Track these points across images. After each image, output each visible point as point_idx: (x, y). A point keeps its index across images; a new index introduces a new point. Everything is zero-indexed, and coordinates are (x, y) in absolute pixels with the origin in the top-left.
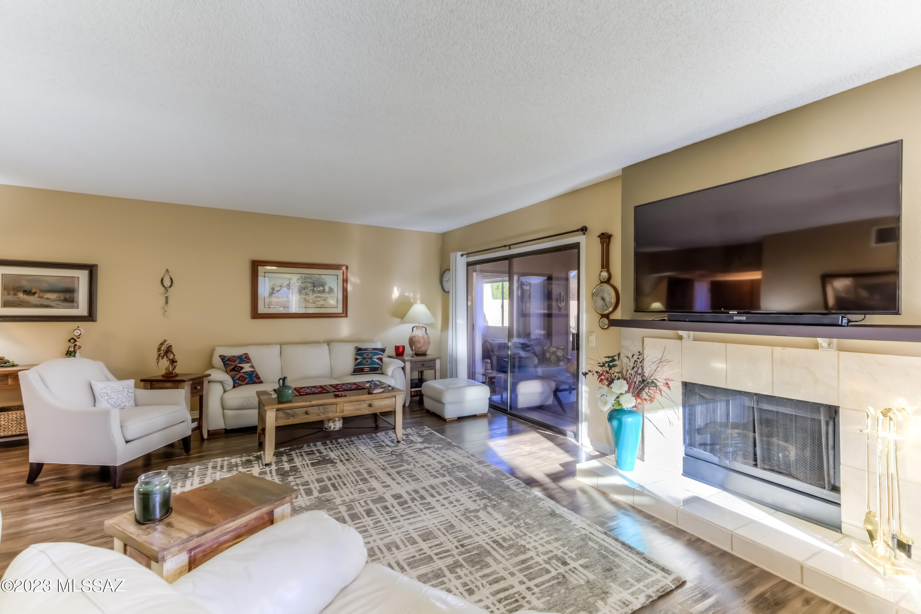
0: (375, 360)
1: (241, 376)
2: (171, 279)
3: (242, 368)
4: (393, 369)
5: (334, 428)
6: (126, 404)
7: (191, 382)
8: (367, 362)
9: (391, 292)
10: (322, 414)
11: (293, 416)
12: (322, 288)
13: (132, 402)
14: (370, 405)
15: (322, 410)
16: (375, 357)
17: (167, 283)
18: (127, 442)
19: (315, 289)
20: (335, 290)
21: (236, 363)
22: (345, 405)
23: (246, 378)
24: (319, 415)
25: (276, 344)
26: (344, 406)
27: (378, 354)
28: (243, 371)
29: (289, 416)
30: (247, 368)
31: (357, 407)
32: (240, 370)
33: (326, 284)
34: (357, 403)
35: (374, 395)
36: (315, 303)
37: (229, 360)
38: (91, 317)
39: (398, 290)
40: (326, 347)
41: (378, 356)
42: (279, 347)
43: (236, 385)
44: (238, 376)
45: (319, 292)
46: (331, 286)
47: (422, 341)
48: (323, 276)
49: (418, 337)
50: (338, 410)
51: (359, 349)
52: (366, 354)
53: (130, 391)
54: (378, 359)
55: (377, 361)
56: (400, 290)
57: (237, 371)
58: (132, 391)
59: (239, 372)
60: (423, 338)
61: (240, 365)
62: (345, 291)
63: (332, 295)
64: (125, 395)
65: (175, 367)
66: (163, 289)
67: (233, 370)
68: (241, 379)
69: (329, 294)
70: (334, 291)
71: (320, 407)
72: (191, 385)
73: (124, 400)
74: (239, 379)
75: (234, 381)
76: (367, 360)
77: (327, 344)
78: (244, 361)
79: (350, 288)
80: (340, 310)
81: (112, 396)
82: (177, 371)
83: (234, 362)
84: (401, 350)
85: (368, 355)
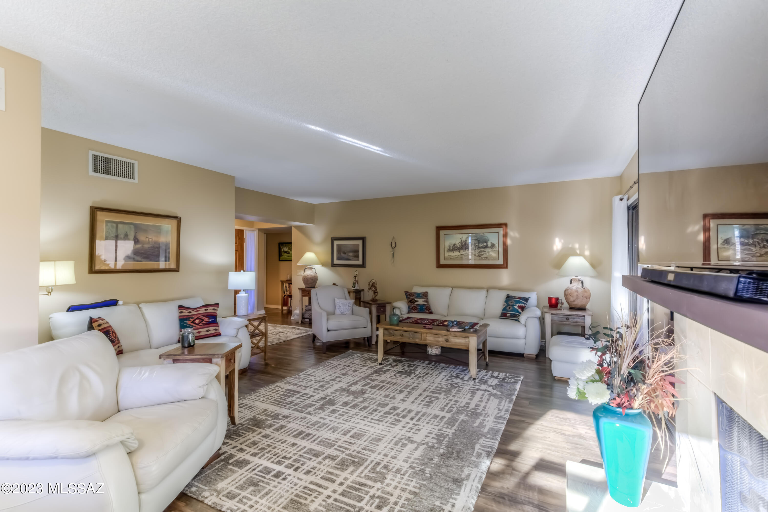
0: (516, 307)
1: (414, 306)
2: (395, 242)
3: (416, 301)
4: (526, 318)
5: (431, 353)
6: (347, 312)
7: (377, 305)
8: (510, 308)
9: (551, 244)
10: (411, 339)
11: (393, 335)
12: (485, 244)
13: (350, 312)
14: (447, 341)
15: (411, 336)
16: (517, 305)
17: (393, 245)
18: (328, 331)
19: (480, 245)
20: (497, 245)
21: (413, 297)
22: (428, 335)
23: (417, 308)
24: (409, 339)
25: (449, 287)
26: (426, 336)
27: (520, 302)
28: (417, 303)
29: (391, 335)
30: (421, 301)
31: (437, 339)
32: (415, 302)
33: (488, 240)
34: (436, 336)
35: (449, 333)
36: (480, 256)
37: (409, 295)
38: (363, 266)
39: (560, 241)
40: (484, 292)
41: (519, 305)
42: (452, 289)
43: (409, 312)
44: (412, 306)
45: (483, 247)
46: (493, 242)
47: (575, 294)
48: (486, 234)
49: (572, 290)
50: (423, 338)
51: (508, 297)
52: (511, 302)
53: (350, 306)
54: (519, 307)
55: (518, 308)
56: (563, 241)
57: (412, 303)
58: (351, 306)
59: (413, 303)
60: (577, 291)
61: (416, 299)
62: (505, 245)
63: (494, 249)
64: (347, 307)
65: (376, 296)
66: (391, 249)
67: (410, 302)
68: (413, 308)
69: (491, 249)
70: (495, 246)
71: (410, 333)
72: (377, 307)
73: (346, 310)
74: (412, 308)
75: (409, 309)
76: (510, 306)
77: (486, 290)
78: (421, 297)
79: (509, 242)
80: (500, 262)
81: (341, 307)
82: (376, 298)
83: (412, 296)
84: (554, 301)
85: (512, 303)
